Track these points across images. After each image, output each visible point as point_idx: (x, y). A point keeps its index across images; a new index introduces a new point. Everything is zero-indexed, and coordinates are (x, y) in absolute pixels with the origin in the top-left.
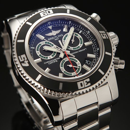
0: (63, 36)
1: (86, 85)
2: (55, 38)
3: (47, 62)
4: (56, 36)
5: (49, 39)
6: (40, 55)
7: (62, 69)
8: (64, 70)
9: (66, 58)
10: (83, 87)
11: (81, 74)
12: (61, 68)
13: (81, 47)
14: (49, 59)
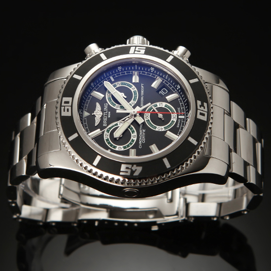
0: (108, 104)
1: (204, 108)
2: (107, 116)
3: (140, 142)
4: (103, 113)
5: (105, 125)
6: (125, 148)
7: (160, 128)
8: (163, 127)
9: (145, 116)
10: (206, 114)
11: (179, 109)
12: (157, 130)
13: (136, 89)
14: (135, 139)
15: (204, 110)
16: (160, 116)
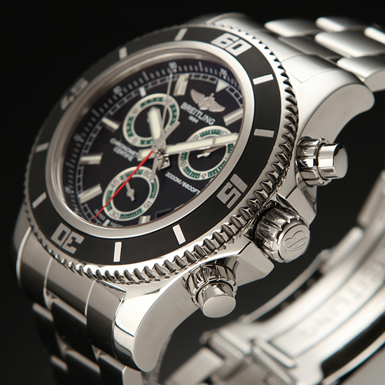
0: (209, 126)
1: (68, 245)
2: (194, 116)
3: (118, 143)
8: (115, 189)
13: (200, 179)
14: (130, 140)
15: (66, 243)
16: (131, 193)
